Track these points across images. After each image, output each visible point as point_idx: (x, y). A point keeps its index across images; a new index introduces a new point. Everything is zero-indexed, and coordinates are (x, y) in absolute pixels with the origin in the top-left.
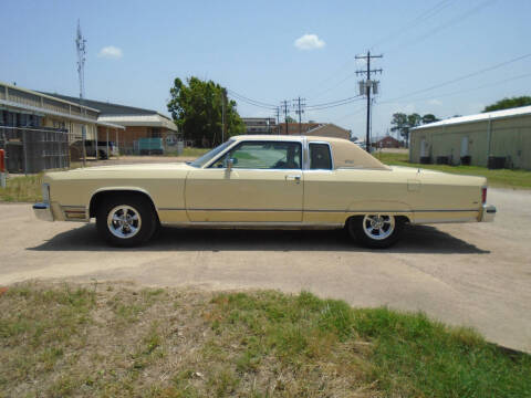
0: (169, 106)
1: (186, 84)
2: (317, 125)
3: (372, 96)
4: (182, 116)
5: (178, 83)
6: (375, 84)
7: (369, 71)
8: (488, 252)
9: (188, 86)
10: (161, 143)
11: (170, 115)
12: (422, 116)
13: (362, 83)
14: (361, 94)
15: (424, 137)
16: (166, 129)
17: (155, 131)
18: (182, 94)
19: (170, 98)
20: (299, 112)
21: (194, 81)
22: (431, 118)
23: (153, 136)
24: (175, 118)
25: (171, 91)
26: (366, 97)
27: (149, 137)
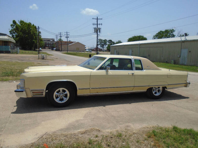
0: (10, 32)
1: (18, 23)
2: (72, 42)
3: (98, 33)
4: (17, 37)
5: (14, 22)
6: (100, 29)
7: (97, 24)
8: (188, 98)
9: (19, 24)
10: (9, 48)
11: (11, 35)
13: (95, 28)
14: (95, 32)
15: (116, 49)
16: (11, 42)
17: (6, 43)
18: (17, 27)
19: (11, 29)
20: (67, 37)
21: (22, 22)
23: (5, 45)
24: (13, 36)
25: (11, 25)
26: (96, 33)
27: (3, 45)
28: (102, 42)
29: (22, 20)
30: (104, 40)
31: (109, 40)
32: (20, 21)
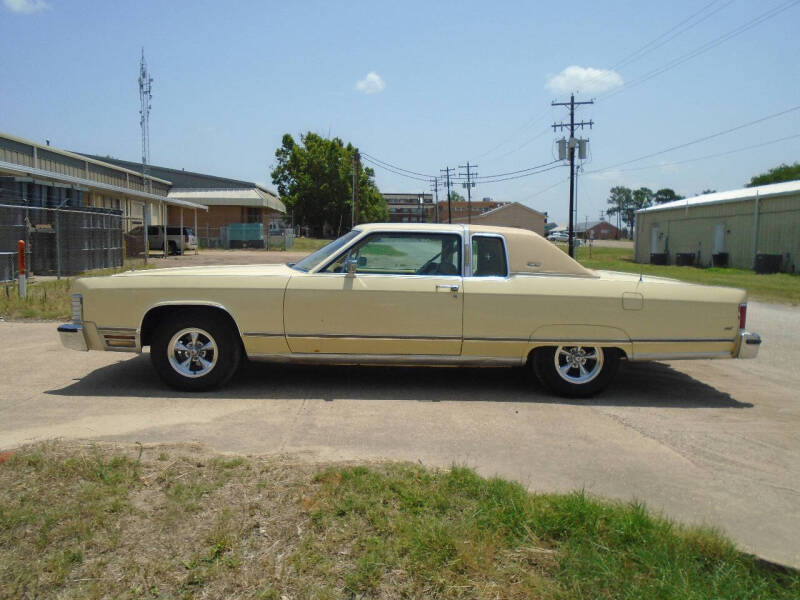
0: (274, 176)
1: (299, 143)
2: (494, 205)
3: (577, 161)
4: (294, 190)
5: (288, 141)
6: (582, 144)
7: (572, 125)
9: (302, 146)
10: (260, 231)
11: (274, 189)
12: (655, 192)
13: (562, 143)
14: (561, 159)
15: (655, 225)
16: (269, 210)
17: (253, 213)
18: (294, 157)
19: (275, 163)
20: (468, 186)
21: (311, 139)
22: (668, 195)
23: (250, 221)
24: (281, 191)
25: (278, 154)
26: (568, 162)
27: (243, 222)
28: (628, 200)
29: (313, 132)
30: (637, 193)
31: (660, 192)
32: (305, 134)
